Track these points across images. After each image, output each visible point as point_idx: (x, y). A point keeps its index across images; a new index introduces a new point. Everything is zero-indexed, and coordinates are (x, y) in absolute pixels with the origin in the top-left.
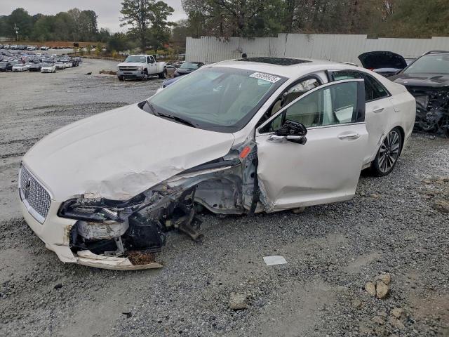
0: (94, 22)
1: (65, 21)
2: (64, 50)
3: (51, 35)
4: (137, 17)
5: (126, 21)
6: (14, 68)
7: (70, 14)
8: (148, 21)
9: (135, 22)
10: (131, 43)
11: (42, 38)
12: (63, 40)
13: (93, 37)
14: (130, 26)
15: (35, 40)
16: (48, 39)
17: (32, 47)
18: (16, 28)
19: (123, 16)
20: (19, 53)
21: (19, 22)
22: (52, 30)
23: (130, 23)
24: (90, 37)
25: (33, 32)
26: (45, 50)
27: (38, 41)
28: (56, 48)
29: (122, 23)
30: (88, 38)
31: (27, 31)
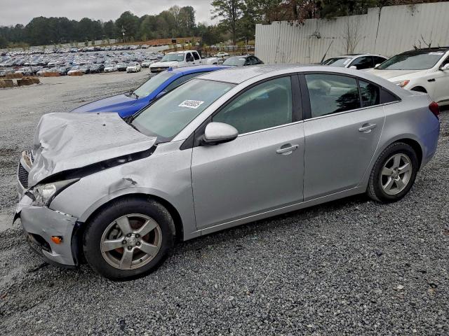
0: (192, 18)
1: (166, 19)
2: (163, 47)
3: (153, 34)
4: (228, 7)
5: (217, 14)
6: (106, 69)
7: (171, 12)
8: (239, 10)
9: (225, 13)
10: (222, 35)
11: (145, 37)
12: (163, 38)
13: (191, 32)
14: (222, 18)
15: (138, 40)
16: (150, 38)
17: (135, 47)
18: (123, 30)
19: (214, 8)
20: (121, 54)
21: (125, 25)
22: (154, 29)
23: (220, 14)
24: (188, 32)
25: (138, 33)
26: (145, 48)
27: (142, 41)
28: (156, 46)
29: (213, 15)
30: (185, 33)
31: (132, 32)
